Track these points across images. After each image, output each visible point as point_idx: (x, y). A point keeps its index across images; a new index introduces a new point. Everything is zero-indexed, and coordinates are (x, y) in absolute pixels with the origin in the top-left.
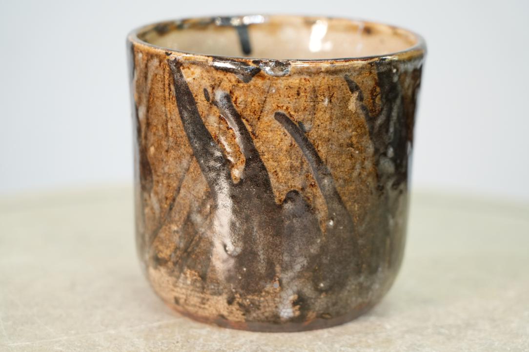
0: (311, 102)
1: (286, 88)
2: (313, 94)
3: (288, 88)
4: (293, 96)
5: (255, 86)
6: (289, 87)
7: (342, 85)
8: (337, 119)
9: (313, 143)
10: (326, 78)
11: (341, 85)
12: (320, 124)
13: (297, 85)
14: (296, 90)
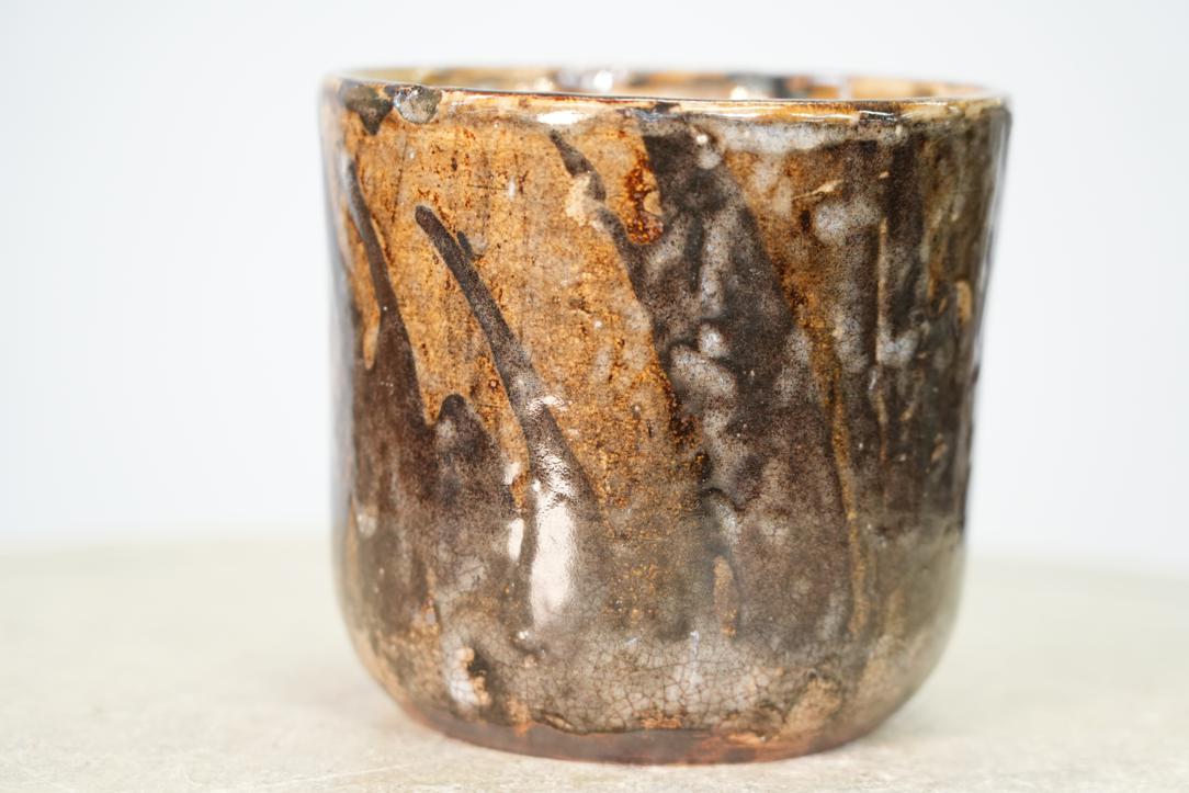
0: (479, 187)
1: (432, 150)
2: (482, 168)
3: (436, 150)
4: (444, 169)
5: (385, 144)
6: (438, 150)
7: (548, 154)
8: (540, 235)
9: (489, 287)
10: (509, 134)
11: (543, 153)
12: (501, 241)
13: (451, 145)
14: (450, 156)
